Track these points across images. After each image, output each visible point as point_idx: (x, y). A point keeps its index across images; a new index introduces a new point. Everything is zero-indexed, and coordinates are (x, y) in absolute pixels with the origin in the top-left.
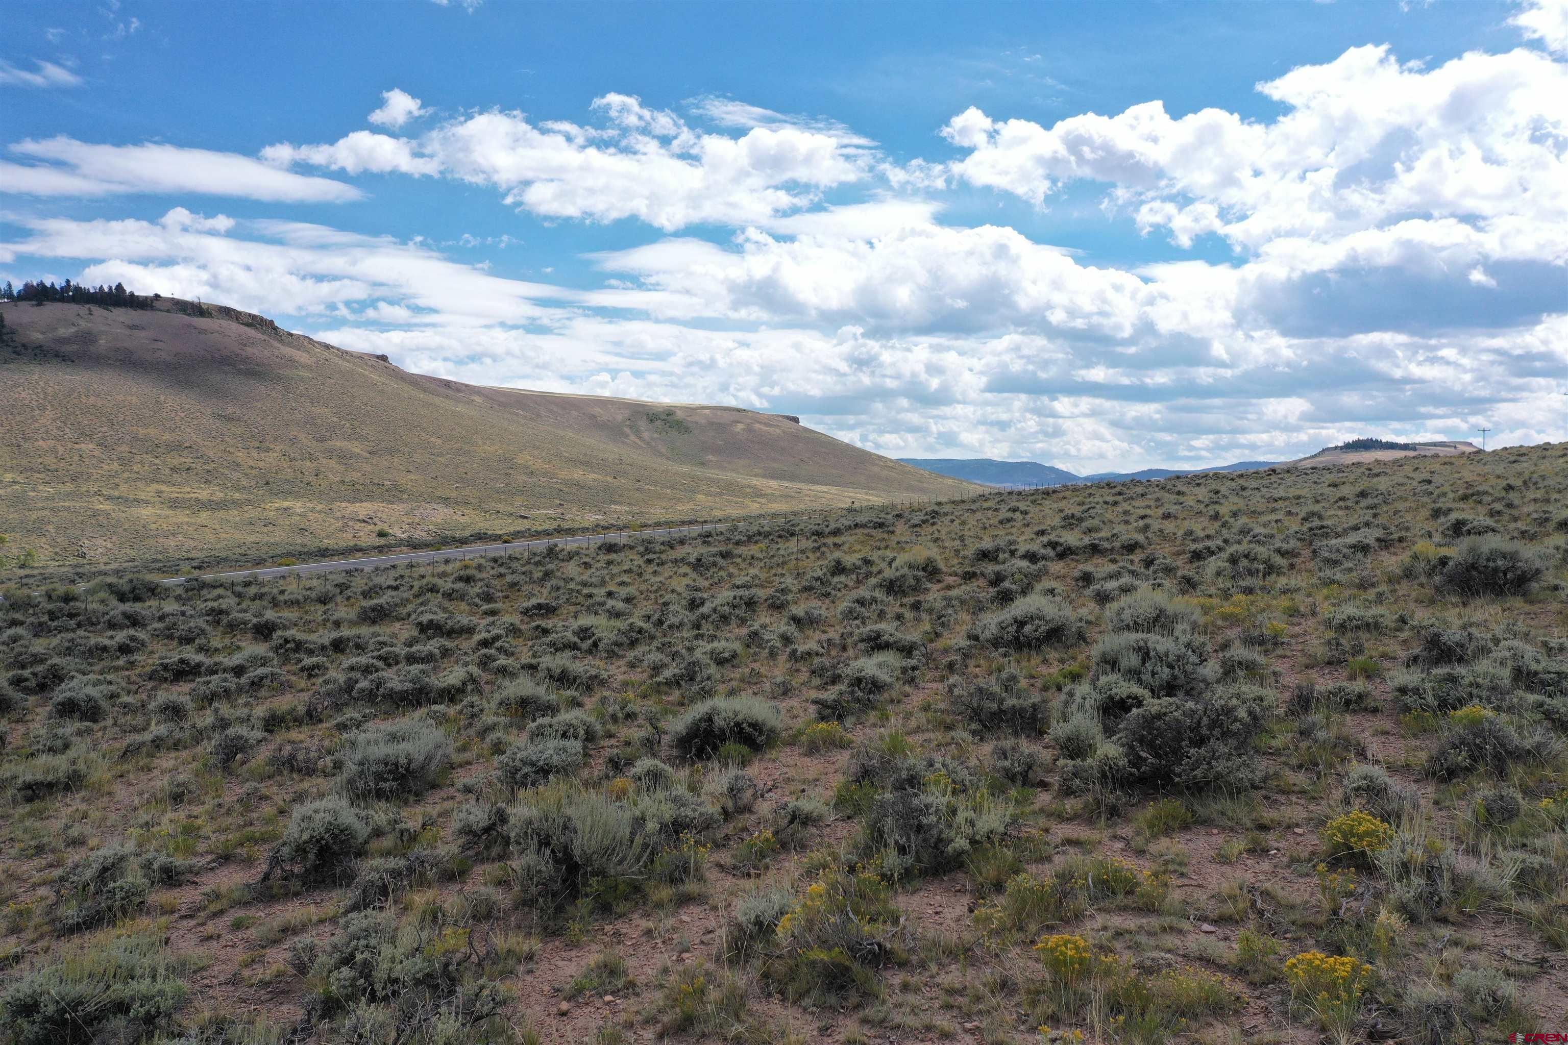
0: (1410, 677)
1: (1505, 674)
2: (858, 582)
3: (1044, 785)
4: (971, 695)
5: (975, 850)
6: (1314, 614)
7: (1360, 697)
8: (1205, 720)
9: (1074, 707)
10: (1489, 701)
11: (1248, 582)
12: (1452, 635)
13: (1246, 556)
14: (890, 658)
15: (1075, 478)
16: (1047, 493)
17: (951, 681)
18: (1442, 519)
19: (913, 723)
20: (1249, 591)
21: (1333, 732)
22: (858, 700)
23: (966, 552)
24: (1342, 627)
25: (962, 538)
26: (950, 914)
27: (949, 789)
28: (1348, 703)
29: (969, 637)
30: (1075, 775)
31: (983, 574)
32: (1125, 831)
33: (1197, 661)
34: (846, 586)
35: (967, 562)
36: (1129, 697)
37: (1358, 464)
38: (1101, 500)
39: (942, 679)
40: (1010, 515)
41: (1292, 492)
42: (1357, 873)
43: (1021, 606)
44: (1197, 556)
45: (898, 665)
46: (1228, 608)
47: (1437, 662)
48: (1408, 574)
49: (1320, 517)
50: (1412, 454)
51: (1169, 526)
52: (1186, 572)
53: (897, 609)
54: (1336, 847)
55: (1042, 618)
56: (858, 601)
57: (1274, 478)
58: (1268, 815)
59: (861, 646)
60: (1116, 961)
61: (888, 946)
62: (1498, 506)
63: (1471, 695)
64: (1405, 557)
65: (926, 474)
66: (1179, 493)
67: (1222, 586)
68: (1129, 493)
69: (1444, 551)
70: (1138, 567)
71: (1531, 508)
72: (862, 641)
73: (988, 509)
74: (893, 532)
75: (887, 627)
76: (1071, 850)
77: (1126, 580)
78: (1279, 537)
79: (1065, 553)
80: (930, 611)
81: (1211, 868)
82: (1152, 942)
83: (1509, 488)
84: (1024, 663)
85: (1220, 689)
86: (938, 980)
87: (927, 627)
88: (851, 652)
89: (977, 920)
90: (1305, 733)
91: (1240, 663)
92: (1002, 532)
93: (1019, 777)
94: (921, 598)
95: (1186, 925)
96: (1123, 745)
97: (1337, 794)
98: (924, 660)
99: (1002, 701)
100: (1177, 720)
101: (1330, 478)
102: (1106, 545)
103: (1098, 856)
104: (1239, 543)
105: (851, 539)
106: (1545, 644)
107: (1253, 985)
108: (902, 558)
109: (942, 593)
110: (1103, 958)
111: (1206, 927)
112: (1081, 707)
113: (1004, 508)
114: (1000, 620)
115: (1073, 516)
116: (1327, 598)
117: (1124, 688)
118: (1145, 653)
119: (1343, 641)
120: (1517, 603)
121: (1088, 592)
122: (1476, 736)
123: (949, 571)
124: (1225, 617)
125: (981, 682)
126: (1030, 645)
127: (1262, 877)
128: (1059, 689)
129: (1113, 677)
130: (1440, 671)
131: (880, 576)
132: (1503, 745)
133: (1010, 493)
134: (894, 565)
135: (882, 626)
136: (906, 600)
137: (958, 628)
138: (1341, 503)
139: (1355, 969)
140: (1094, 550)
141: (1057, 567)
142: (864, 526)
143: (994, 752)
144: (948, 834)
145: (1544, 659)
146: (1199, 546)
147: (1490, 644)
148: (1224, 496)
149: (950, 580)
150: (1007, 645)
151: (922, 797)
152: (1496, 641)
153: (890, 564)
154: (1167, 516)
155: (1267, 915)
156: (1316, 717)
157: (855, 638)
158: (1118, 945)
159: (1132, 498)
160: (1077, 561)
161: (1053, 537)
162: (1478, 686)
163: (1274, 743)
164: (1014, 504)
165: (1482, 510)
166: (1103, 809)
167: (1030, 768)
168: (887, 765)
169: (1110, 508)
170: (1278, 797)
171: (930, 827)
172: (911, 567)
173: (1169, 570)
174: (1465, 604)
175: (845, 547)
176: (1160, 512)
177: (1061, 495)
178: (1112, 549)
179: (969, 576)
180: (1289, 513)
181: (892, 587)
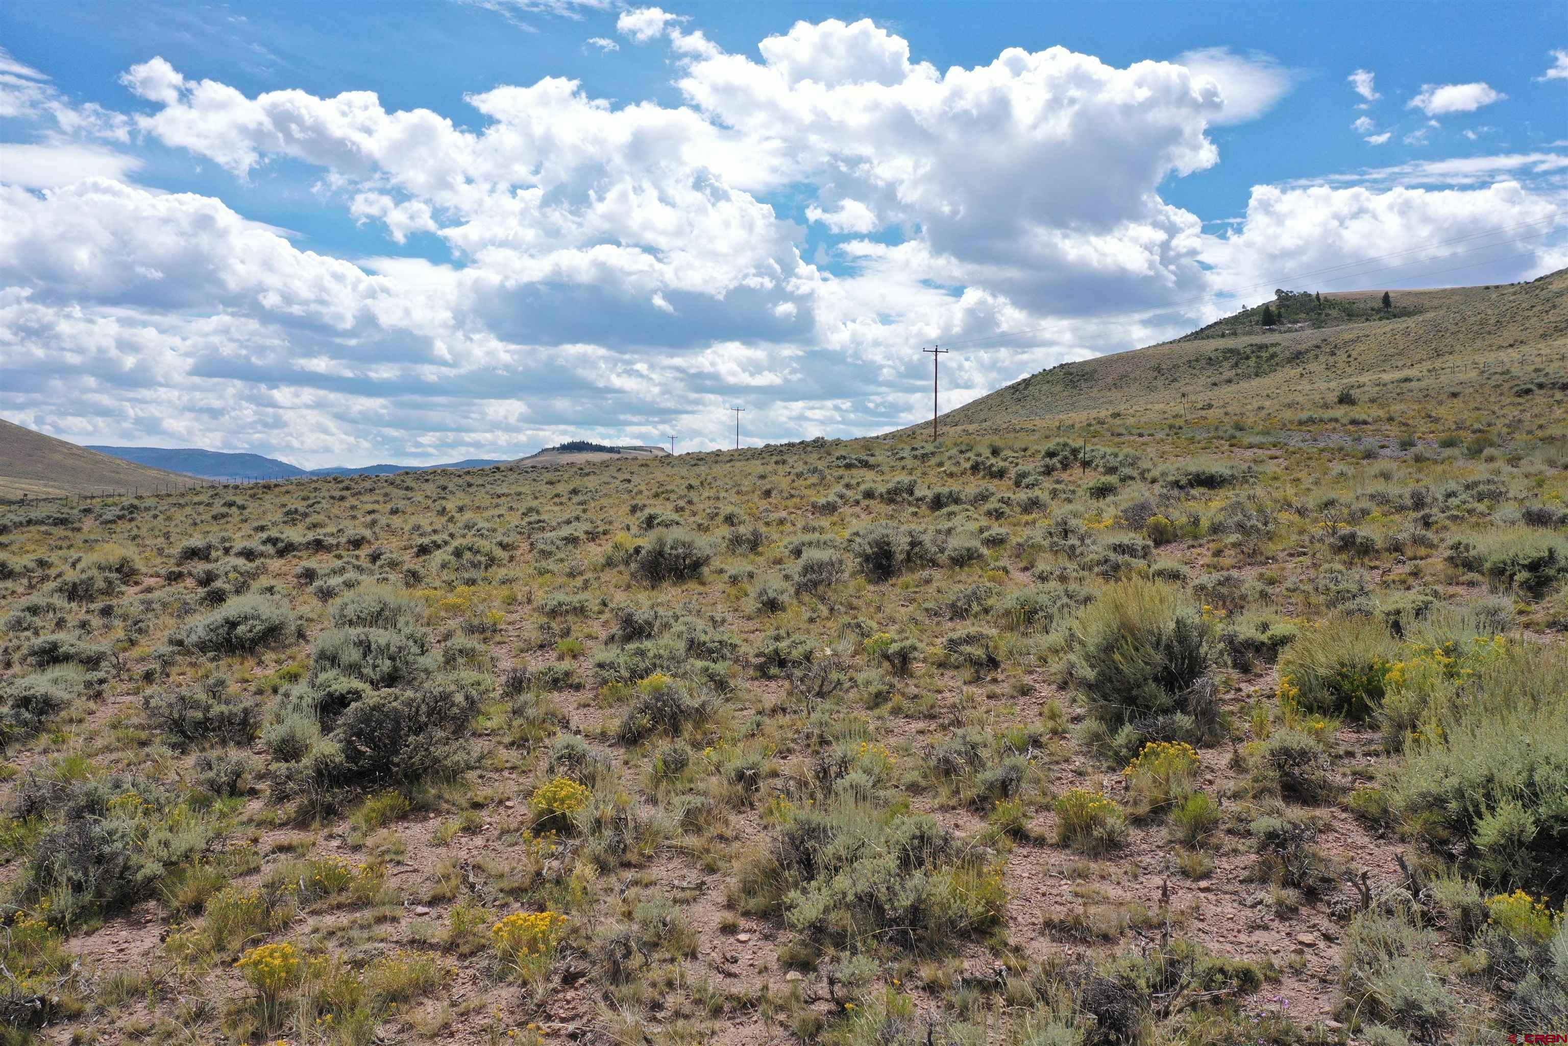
0: (610, 654)
1: (681, 646)
2: (31, 587)
3: (253, 793)
4: (170, 705)
5: (170, 873)
6: (529, 601)
7: (567, 674)
8: (424, 708)
9: (290, 707)
10: (669, 669)
11: (472, 574)
12: (642, 615)
13: (470, 549)
14: (70, 673)
15: (301, 472)
16: (268, 487)
17: (148, 692)
18: (639, 514)
19: (99, 743)
20: (472, 582)
21: (543, 710)
22: (26, 724)
23: (172, 551)
24: (553, 613)
25: (167, 536)
26: (135, 950)
27: (140, 810)
28: (556, 681)
29: (171, 642)
30: (289, 778)
31: (190, 574)
32: (341, 828)
33: (419, 651)
34: (13, 592)
35: (173, 561)
36: (349, 692)
37: (572, 464)
38: (327, 494)
39: (136, 693)
40: (225, 510)
41: (515, 489)
42: (557, 834)
43: (233, 607)
44: (423, 550)
45: (80, 678)
46: (452, 599)
47: (628, 638)
48: (610, 563)
49: (538, 512)
50: (616, 456)
51: (396, 521)
52: (412, 566)
53: (83, 616)
54: (541, 814)
55: (257, 618)
56: (29, 609)
57: (497, 475)
58: (482, 793)
59: (31, 660)
60: (326, 960)
61: (55, 999)
62: (682, 503)
63: (655, 665)
64: (608, 547)
65: (124, 464)
66: (407, 489)
67: (445, 578)
68: (357, 488)
69: (639, 542)
70: (364, 563)
71: (708, 503)
72: (33, 654)
73: (200, 503)
74: (79, 530)
75: (67, 639)
76: (282, 856)
77: (351, 575)
78: (501, 530)
79: (285, 550)
80: (125, 618)
81: (426, 852)
82: (365, 935)
83: (690, 487)
84: (237, 667)
85: (440, 678)
86: (119, 1024)
87: (120, 634)
88: (17, 669)
89: (168, 950)
90: (517, 712)
91: (461, 651)
92: (215, 528)
93: (225, 787)
94: (114, 602)
95: (399, 912)
96: (340, 741)
97: (544, 765)
98: (114, 672)
99: (208, 708)
100: (395, 709)
101: (548, 476)
102: (332, 541)
103: (312, 856)
104: (464, 536)
105: (23, 538)
106: (712, 618)
107: (463, 957)
108: (89, 559)
109: (141, 596)
110: (313, 960)
111: (420, 909)
112: (297, 708)
113: (218, 503)
114: (207, 622)
115: (296, 511)
116: (540, 587)
117: (343, 684)
118: (365, 647)
119: (553, 625)
120: (693, 585)
121: (310, 589)
122: (658, 700)
123: (151, 571)
124: (448, 608)
125: (184, 691)
126: (243, 647)
127: (475, 852)
128: (275, 691)
129: (330, 674)
130: (632, 646)
131: (59, 580)
132: (678, 706)
133: (226, 487)
134: (78, 567)
135: (60, 636)
136: (92, 606)
137: (159, 634)
138: (556, 500)
139: (554, 921)
140: (318, 546)
141: (276, 564)
142: (41, 522)
143: (198, 764)
144: (135, 859)
145: (710, 630)
146: (426, 541)
147: (672, 621)
148: (452, 492)
149: (152, 581)
150: (217, 647)
151: (104, 823)
152: (676, 618)
153: (74, 565)
154: (394, 512)
155: (478, 887)
156: (527, 697)
157: (25, 651)
158: (331, 945)
159: (360, 493)
160: (300, 558)
161: (274, 533)
162: (660, 657)
163: (489, 724)
164: (230, 498)
165: (670, 506)
166: (318, 808)
167: (239, 776)
168: (60, 794)
169: (337, 503)
170: (492, 775)
171: (114, 856)
172: (100, 568)
173: (393, 565)
174: (653, 588)
175: (14, 548)
176: (389, 507)
177: (283, 489)
178: (338, 545)
179: (174, 577)
180: (511, 508)
181: (74, 592)
